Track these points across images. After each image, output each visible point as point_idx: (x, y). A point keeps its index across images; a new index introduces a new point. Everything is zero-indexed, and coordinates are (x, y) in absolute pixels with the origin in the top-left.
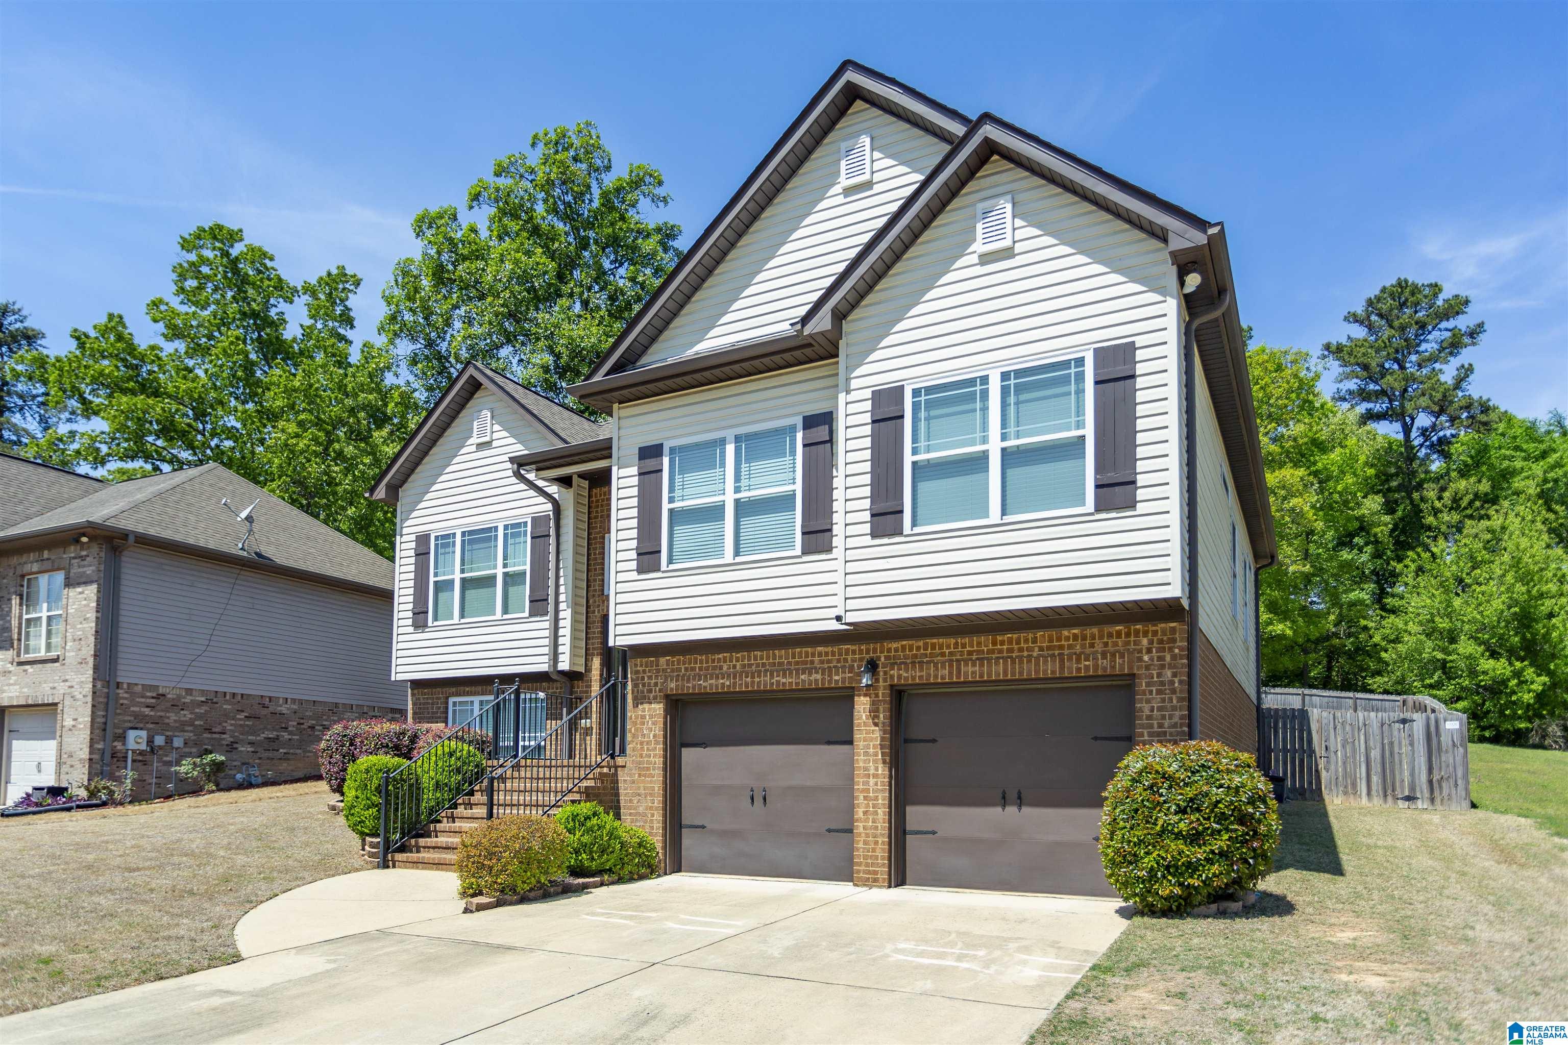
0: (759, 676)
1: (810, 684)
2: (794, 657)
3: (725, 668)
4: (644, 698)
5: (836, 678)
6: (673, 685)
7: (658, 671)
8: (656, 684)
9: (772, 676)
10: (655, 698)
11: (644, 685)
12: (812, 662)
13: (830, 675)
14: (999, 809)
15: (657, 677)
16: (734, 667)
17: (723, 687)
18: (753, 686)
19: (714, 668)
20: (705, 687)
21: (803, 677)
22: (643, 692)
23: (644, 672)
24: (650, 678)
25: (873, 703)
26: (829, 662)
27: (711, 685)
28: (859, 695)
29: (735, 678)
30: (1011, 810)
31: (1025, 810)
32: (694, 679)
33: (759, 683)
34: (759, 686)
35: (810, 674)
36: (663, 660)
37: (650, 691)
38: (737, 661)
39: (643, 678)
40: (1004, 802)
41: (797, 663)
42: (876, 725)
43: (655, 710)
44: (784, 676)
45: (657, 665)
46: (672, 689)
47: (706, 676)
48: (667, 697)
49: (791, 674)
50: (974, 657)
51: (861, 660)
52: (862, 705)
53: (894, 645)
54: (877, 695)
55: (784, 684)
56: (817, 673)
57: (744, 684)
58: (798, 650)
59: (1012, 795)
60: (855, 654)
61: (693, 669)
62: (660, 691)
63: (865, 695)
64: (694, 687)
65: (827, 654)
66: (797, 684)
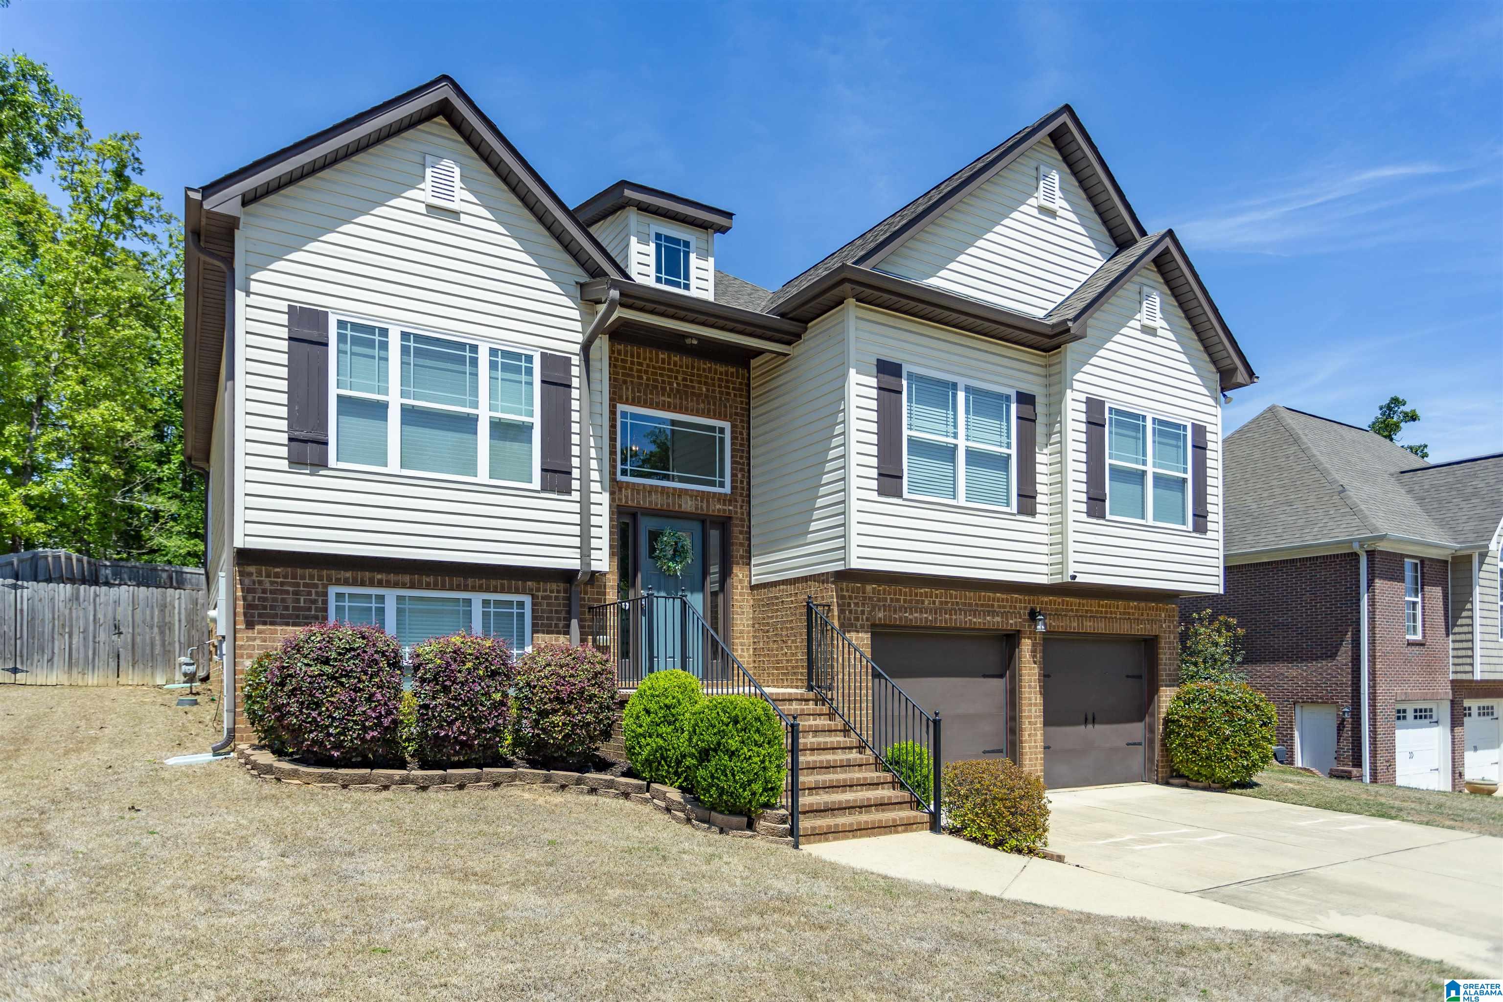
0: (956, 614)
1: (994, 625)
2: (980, 600)
3: (926, 603)
4: (852, 625)
5: (1011, 622)
6: (881, 615)
7: (864, 598)
8: (863, 612)
9: (965, 617)
10: (862, 626)
11: (850, 612)
12: (993, 606)
13: (1007, 619)
14: (1083, 727)
15: (863, 605)
16: (934, 602)
17: (926, 622)
18: (951, 623)
19: (917, 602)
20: (911, 620)
21: (988, 618)
22: (850, 619)
23: (850, 597)
24: (856, 604)
25: (1034, 645)
26: (1004, 607)
27: (916, 618)
28: (1025, 638)
29: (936, 614)
30: (1090, 726)
31: (1096, 726)
32: (901, 611)
33: (956, 620)
34: (956, 624)
35: (993, 617)
36: (869, 588)
37: (857, 619)
38: (936, 597)
39: (849, 605)
40: (1086, 722)
41: (982, 605)
42: (1035, 663)
43: (862, 639)
44: (975, 616)
45: (864, 593)
46: (880, 619)
47: (911, 609)
48: (873, 625)
49: (980, 614)
50: (1089, 615)
51: (1025, 608)
52: (1026, 645)
53: (1046, 599)
54: (1035, 640)
55: (975, 623)
56: (998, 616)
57: (943, 620)
58: (983, 594)
59: (1090, 717)
60: (1023, 604)
61: (898, 600)
62: (867, 619)
63: (1029, 638)
64: (901, 619)
65: (1003, 599)
66: (984, 624)
